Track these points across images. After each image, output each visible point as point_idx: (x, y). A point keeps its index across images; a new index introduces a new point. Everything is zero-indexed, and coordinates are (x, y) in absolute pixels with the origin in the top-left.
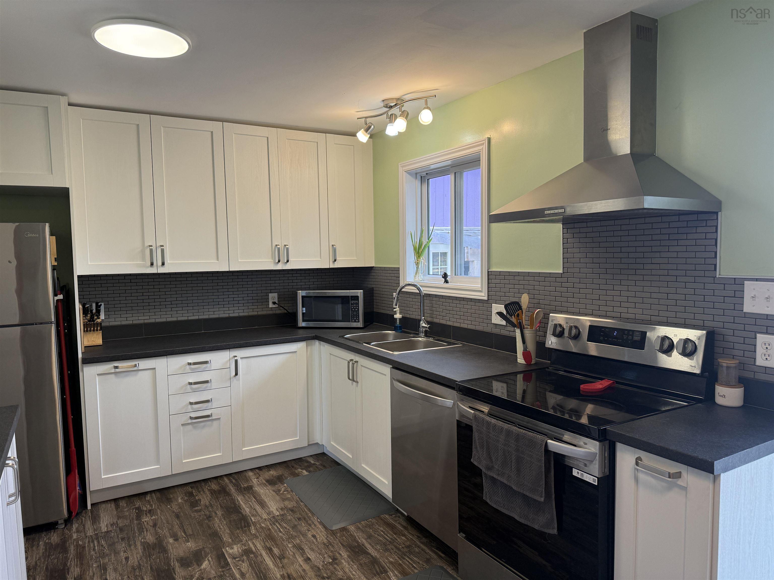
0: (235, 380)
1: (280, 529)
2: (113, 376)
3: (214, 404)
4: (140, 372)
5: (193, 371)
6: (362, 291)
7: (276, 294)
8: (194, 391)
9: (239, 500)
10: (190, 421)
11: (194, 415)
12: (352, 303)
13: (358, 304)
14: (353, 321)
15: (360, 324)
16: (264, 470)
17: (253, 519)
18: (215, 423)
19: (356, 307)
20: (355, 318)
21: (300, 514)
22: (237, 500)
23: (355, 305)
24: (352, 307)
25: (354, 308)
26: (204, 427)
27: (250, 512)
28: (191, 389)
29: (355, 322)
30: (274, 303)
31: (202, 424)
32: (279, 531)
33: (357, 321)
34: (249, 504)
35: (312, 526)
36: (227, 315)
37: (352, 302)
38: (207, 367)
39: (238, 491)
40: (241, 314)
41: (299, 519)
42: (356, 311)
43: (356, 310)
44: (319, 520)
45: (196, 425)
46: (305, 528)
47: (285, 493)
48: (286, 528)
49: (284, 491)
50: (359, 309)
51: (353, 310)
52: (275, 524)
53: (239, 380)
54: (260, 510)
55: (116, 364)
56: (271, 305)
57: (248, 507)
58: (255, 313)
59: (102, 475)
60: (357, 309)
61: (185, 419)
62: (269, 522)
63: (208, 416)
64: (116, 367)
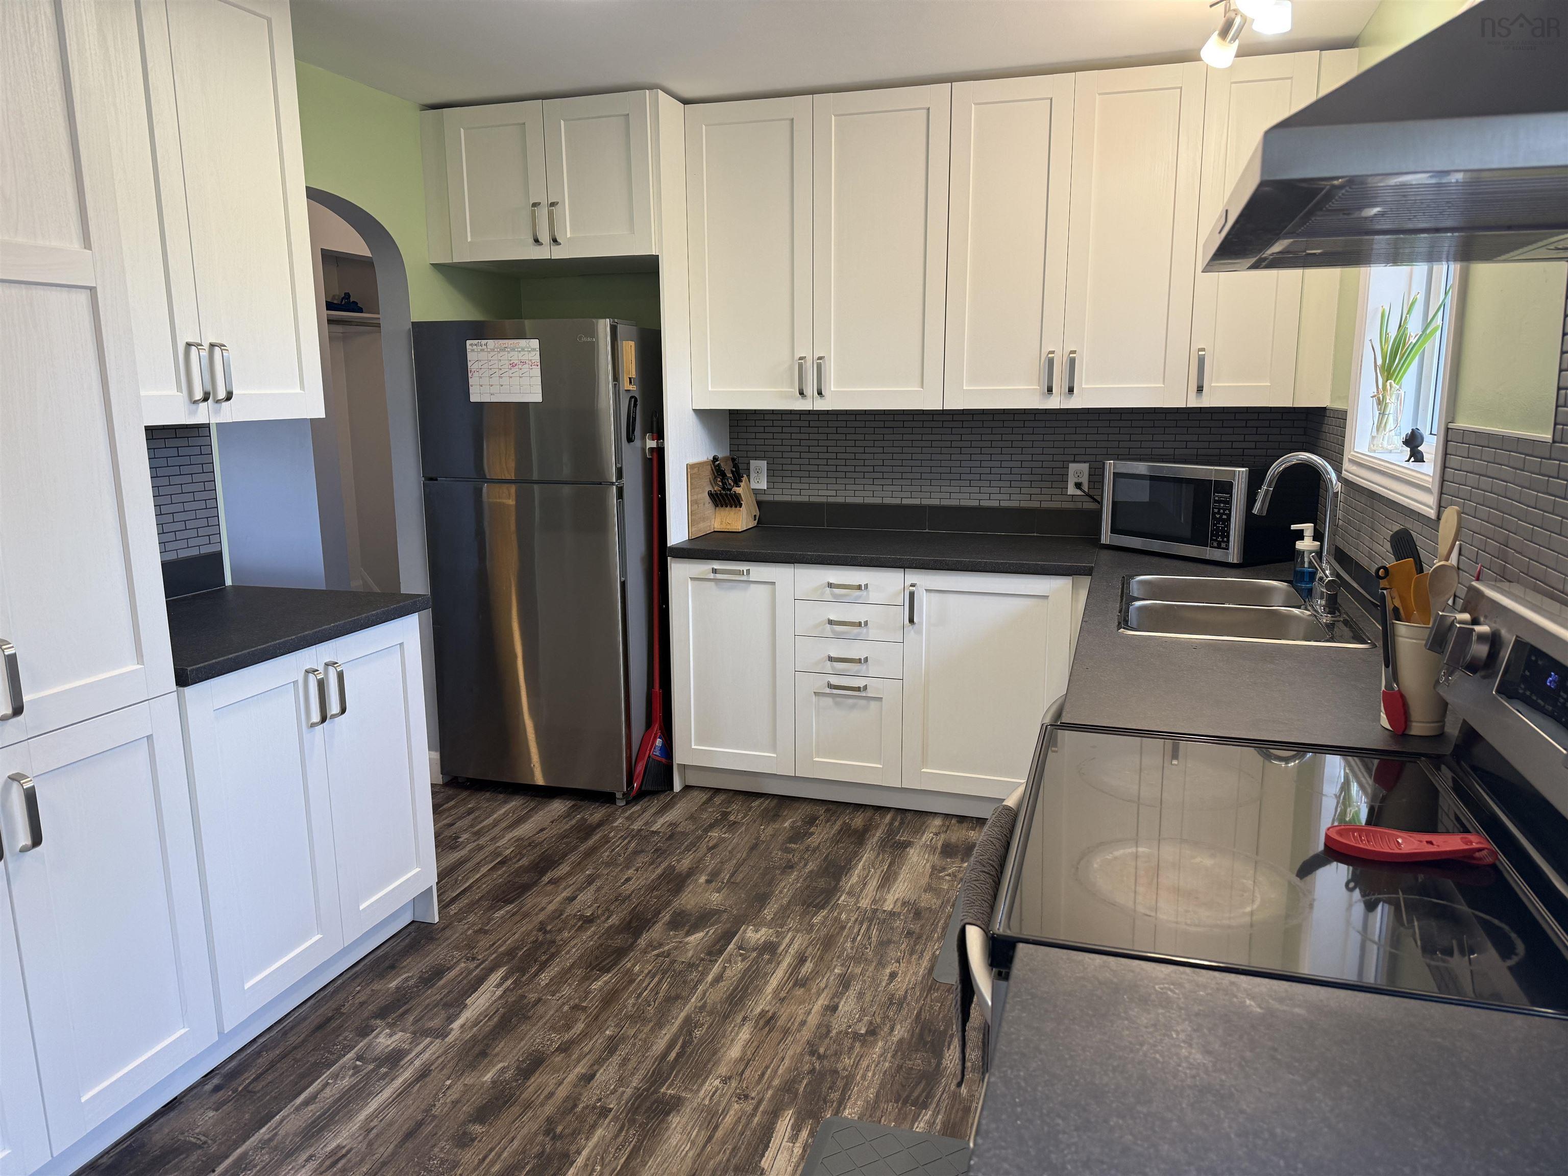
0: (912, 632)
1: (858, 935)
2: (713, 584)
3: (873, 670)
4: (753, 586)
5: (838, 600)
6: (1244, 469)
7: (1086, 466)
8: (838, 637)
9: (864, 858)
10: (828, 691)
11: (835, 681)
12: (1217, 498)
13: (1229, 502)
14: (1215, 544)
15: (1233, 555)
16: (965, 825)
17: (843, 898)
18: (873, 704)
19: (1224, 510)
20: (1220, 539)
21: (922, 926)
22: (862, 857)
23: (1222, 505)
24: (1216, 510)
25: (1218, 513)
26: (853, 707)
27: (852, 886)
28: (833, 631)
29: (1219, 547)
30: (1078, 486)
31: (851, 701)
32: (854, 938)
33: (1223, 545)
34: (869, 871)
35: (914, 957)
36: (976, 503)
37: (1217, 496)
38: (860, 597)
39: (882, 842)
40: (1004, 504)
41: (910, 934)
42: (1224, 521)
43: (1224, 517)
44: (938, 953)
45: (838, 699)
46: (899, 954)
47: (947, 878)
48: (870, 938)
49: (949, 875)
50: (1229, 516)
51: (1218, 516)
52: (861, 924)
53: (919, 632)
54: (872, 888)
55: (717, 565)
56: (1071, 490)
57: (859, 877)
58: (1036, 505)
59: (693, 744)
60: (1226, 514)
61: (820, 683)
62: (859, 916)
63: (858, 689)
64: (715, 571)
